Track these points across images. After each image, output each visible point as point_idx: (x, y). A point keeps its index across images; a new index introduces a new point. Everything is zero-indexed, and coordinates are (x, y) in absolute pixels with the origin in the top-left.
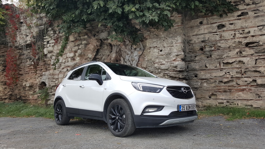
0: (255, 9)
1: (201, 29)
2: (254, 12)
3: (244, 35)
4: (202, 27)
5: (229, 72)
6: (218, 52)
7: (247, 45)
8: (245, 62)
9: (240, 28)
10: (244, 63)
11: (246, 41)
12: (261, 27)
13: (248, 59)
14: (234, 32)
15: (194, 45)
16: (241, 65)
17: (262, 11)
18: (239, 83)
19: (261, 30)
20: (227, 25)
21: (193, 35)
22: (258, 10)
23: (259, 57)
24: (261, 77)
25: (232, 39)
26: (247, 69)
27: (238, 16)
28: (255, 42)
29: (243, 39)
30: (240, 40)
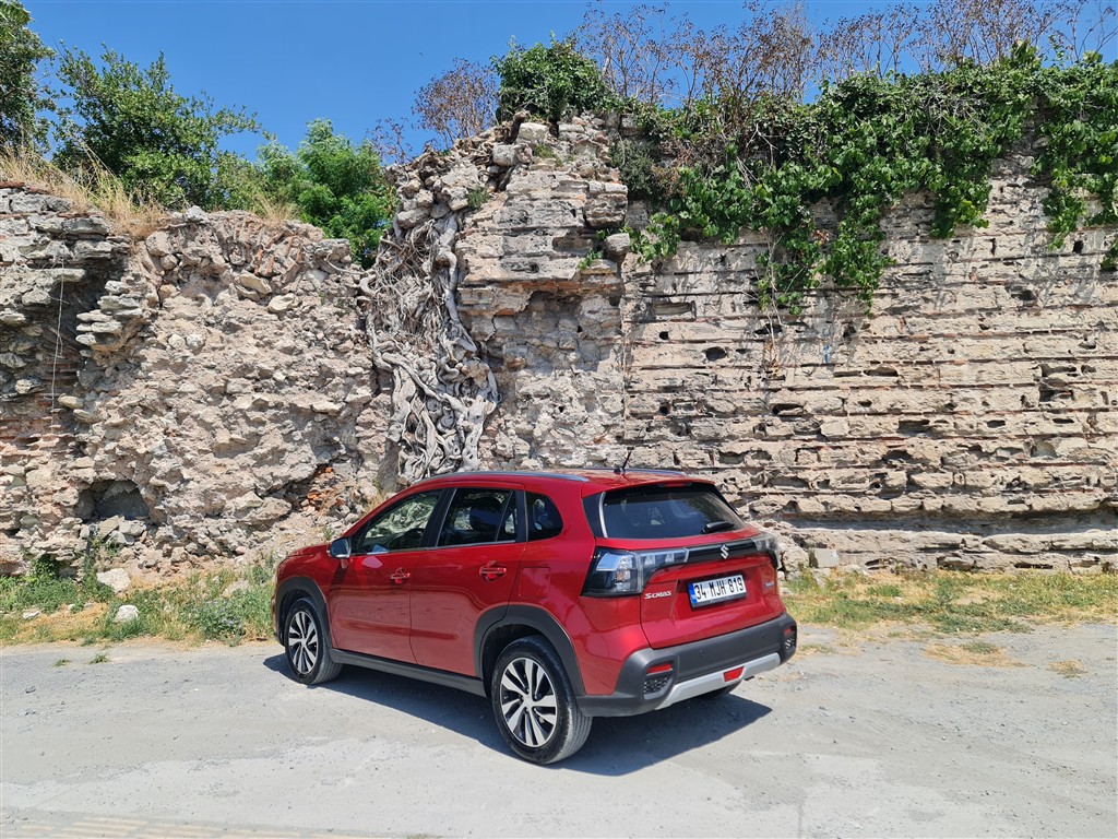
0: (798, 321)
1: (662, 352)
2: (796, 327)
3: (772, 385)
4: (666, 347)
5: (734, 479)
6: (706, 423)
7: (776, 410)
8: (773, 455)
9: (761, 363)
10: (769, 458)
11: (776, 401)
12: (810, 369)
13: (780, 444)
14: (747, 374)
15: (645, 396)
16: (764, 461)
17: (813, 328)
18: (756, 509)
19: (809, 375)
20: (730, 352)
21: (643, 369)
22: (803, 324)
23: (803, 443)
24: (807, 495)
25: (741, 390)
26: (777, 472)
27: (757, 332)
28: (797, 406)
29: (770, 394)
30: (762, 395)
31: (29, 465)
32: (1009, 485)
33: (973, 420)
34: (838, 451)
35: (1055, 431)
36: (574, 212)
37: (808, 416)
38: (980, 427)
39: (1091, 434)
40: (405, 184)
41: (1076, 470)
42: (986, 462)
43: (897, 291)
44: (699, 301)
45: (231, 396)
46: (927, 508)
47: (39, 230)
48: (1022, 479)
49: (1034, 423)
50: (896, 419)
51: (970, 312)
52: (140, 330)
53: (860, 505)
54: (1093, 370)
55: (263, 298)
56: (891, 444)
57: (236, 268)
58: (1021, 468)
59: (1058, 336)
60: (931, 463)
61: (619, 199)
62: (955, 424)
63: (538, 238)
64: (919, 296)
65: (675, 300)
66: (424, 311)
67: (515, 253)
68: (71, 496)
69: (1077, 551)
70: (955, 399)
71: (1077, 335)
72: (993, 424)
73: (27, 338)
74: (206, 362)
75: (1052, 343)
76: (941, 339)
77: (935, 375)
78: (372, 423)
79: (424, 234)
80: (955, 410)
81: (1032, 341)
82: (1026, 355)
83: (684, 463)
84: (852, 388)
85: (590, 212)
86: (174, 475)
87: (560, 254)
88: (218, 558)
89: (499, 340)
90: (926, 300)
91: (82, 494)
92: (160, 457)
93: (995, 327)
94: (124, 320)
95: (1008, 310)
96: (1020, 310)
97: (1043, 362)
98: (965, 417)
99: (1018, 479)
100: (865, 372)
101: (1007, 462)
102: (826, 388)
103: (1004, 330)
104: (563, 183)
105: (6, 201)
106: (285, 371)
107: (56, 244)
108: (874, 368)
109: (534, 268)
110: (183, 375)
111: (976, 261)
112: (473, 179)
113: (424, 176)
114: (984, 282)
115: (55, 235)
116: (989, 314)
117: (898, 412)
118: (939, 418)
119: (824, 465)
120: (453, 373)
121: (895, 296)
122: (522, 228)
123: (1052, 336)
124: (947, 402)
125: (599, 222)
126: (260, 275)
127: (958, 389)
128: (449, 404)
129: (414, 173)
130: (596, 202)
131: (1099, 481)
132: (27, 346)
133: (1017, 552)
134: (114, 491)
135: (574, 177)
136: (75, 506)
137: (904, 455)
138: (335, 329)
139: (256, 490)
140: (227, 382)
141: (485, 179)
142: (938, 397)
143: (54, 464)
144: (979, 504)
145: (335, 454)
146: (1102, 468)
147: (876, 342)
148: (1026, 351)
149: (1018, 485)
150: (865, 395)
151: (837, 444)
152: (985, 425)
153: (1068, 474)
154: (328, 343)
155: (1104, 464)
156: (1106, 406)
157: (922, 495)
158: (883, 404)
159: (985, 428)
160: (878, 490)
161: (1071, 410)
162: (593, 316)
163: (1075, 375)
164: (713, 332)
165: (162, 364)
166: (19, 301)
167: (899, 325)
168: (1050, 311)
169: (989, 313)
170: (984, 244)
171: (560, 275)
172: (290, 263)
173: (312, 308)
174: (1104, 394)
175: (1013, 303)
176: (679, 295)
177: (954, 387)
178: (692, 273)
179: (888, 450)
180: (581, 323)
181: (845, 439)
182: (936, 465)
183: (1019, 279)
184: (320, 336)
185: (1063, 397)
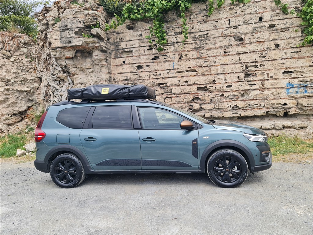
0: (164, 55)
1: (124, 68)
2: (164, 57)
3: (157, 77)
4: (125, 66)
7: (159, 84)
8: (158, 100)
9: (154, 70)
12: (168, 71)
13: (160, 97)
14: (150, 74)
15: (119, 82)
17: (169, 57)
19: (168, 73)
20: (144, 67)
21: (118, 74)
22: (166, 55)
23: (167, 96)
25: (148, 79)
27: (152, 59)
28: (164, 84)
29: (156, 80)
30: (154, 80)
32: (233, 108)
33: (221, 86)
34: (178, 98)
35: (249, 89)
36: (80, 22)
37: (169, 87)
38: (224, 88)
39: (263, 89)
40: (38, 18)
41: (256, 102)
42: (226, 100)
43: (196, 41)
44: (134, 50)
46: (206, 116)
49: (242, 86)
50: (196, 86)
51: (221, 47)
55: (9, 57)
56: (194, 95)
57: (1, 49)
58: (237, 102)
59: (251, 54)
60: (207, 101)
61: (93, 16)
62: (215, 87)
63: (70, 32)
64: (204, 43)
65: (126, 50)
66: (49, 59)
67: (64, 37)
70: (216, 79)
72: (227, 87)
75: (249, 56)
76: (211, 58)
77: (209, 70)
78: (40, 94)
79: (46, 34)
80: (215, 83)
81: (243, 57)
82: (240, 61)
84: (182, 76)
85: (85, 22)
87: (78, 37)
90: (206, 44)
93: (229, 52)
95: (234, 45)
96: (238, 45)
97: (246, 64)
98: (219, 85)
99: (236, 105)
100: (186, 71)
101: (233, 100)
102: (173, 77)
103: (232, 53)
104: (76, 12)
106: (14, 79)
108: (189, 69)
109: (70, 42)
111: (223, 28)
112: (56, 14)
113: (44, 15)
114: (226, 36)
117: (197, 84)
118: (210, 85)
119: (173, 103)
121: (196, 43)
122: (65, 29)
123: (249, 54)
124: (213, 80)
125: (89, 25)
126: (6, 51)
127: (216, 75)
128: (55, 87)
130: (87, 18)
131: (264, 105)
135: (80, 10)
137: (198, 98)
138: (28, 66)
139: (8, 115)
142: (210, 78)
144: (223, 114)
145: (33, 103)
146: (266, 101)
147: (189, 60)
148: (240, 60)
149: (237, 107)
150: (186, 79)
151: (177, 96)
153: (253, 103)
154: (26, 70)
156: (268, 79)
157: (204, 112)
158: (192, 82)
159: (226, 89)
160: (191, 111)
161: (255, 81)
162: (96, 57)
163: (257, 68)
164: (138, 60)
167: (197, 54)
168: (249, 45)
169: (228, 47)
170: (226, 22)
171: (78, 44)
172: (14, 46)
174: (268, 74)
175: (236, 43)
176: (128, 48)
177: (215, 74)
178: (131, 40)
179: (193, 97)
180: (93, 59)
181: (180, 94)
182: (209, 101)
183: (238, 34)
184: (24, 68)
185: (253, 76)
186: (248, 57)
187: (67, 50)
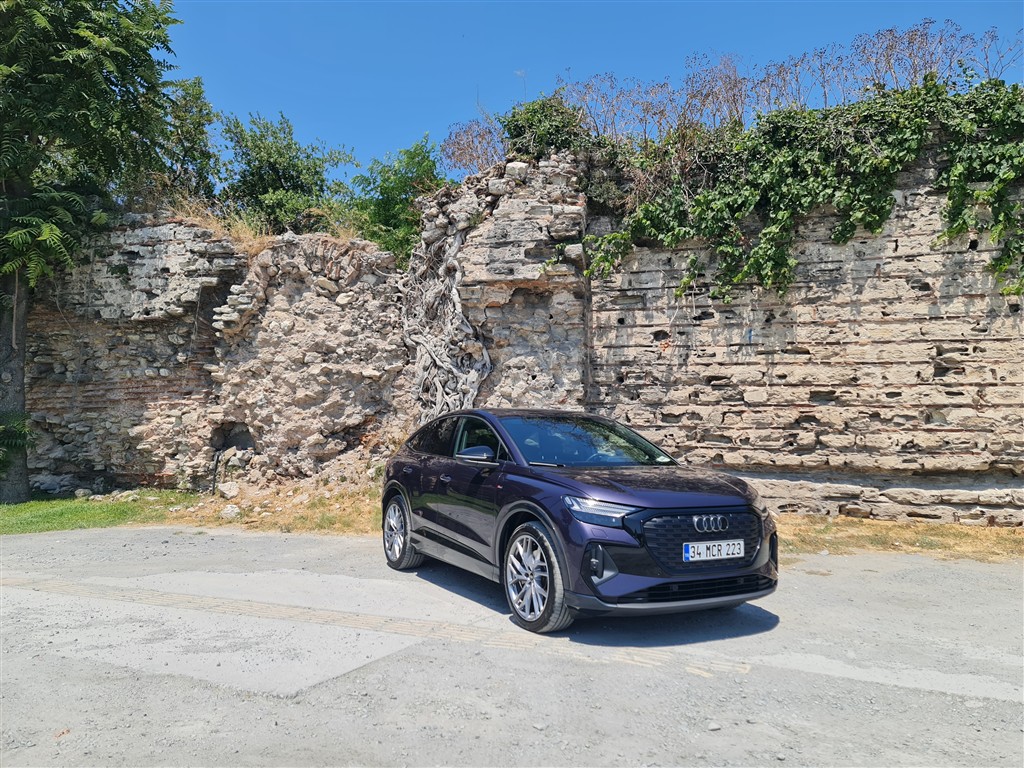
0: (727, 309)
1: (619, 335)
2: (727, 315)
3: (705, 360)
4: (623, 331)
5: (672, 435)
6: (652, 391)
7: (709, 380)
8: (705, 417)
9: (698, 343)
10: (701, 419)
11: (708, 374)
12: (736, 348)
13: (710, 408)
14: (686, 352)
15: (605, 368)
16: (696, 422)
17: (740, 315)
18: (690, 459)
19: (735, 353)
20: (672, 334)
21: (604, 347)
22: (732, 312)
23: (729, 407)
24: (732, 449)
25: (680, 364)
26: (706, 430)
27: (695, 318)
28: (725, 378)
29: (703, 368)
30: (697, 369)
31: (184, 410)
32: (904, 447)
33: (873, 391)
34: (759, 415)
35: (947, 402)
36: (541, 229)
37: (735, 386)
38: (879, 397)
39: (981, 405)
40: (427, 211)
41: (966, 435)
42: (885, 427)
43: (812, 284)
44: (650, 294)
45: (306, 364)
46: (832, 464)
47: (192, 252)
48: (915, 442)
49: (927, 395)
50: (807, 389)
51: (874, 301)
52: (253, 319)
53: (775, 459)
54: (983, 351)
55: (332, 296)
56: (802, 410)
57: (315, 274)
58: (915, 433)
59: (955, 321)
60: (836, 427)
61: (575, 218)
62: (858, 395)
63: (514, 249)
64: (830, 288)
65: (629, 293)
66: (439, 304)
67: (497, 260)
68: (207, 432)
69: (967, 505)
70: (859, 374)
71: (970, 320)
72: (889, 395)
73: (185, 324)
74: (292, 341)
75: (946, 327)
76: (847, 324)
77: (842, 353)
78: (403, 386)
79: (440, 248)
80: (858, 382)
81: (927, 326)
82: (922, 337)
83: (633, 421)
84: (772, 363)
85: (552, 229)
86: (268, 420)
87: (530, 261)
88: (296, 479)
89: (489, 325)
90: (837, 292)
91: (215, 432)
92: (261, 407)
93: (895, 314)
94: (241, 312)
95: (907, 299)
96: (918, 298)
97: (938, 344)
98: (866, 389)
99: (912, 442)
100: (782, 351)
102: (749, 364)
103: (904, 316)
104: (533, 208)
105: (172, 232)
106: (344, 348)
107: (201, 260)
108: (789, 347)
109: (511, 271)
110: (278, 350)
111: (880, 258)
112: (473, 205)
113: (441, 205)
114: (887, 276)
115: (202, 255)
116: (890, 303)
117: (810, 384)
118: (844, 389)
119: (745, 426)
120: (454, 350)
121: (810, 288)
122: (502, 241)
123: (947, 321)
124: (851, 376)
125: (560, 236)
126: (330, 279)
127: (861, 366)
128: (452, 373)
129: (433, 204)
130: (558, 221)
131: (986, 445)
132: (185, 329)
133: (910, 503)
134: (237, 430)
135: (542, 202)
136: (211, 439)
137: (812, 419)
138: (379, 317)
139: (321, 432)
140: (305, 355)
141: (484, 205)
142: (844, 372)
143: (200, 410)
144: (877, 462)
145: (378, 408)
146: (989, 435)
147: (792, 326)
148: (923, 334)
149: (914, 446)
150: (780, 370)
151: (757, 409)
152: (884, 395)
153: (958, 439)
154: (374, 327)
155: (992, 431)
156: (995, 382)
157: (828, 453)
158: (796, 378)
159: (884, 398)
160: (791, 448)
161: (962, 385)
162: (560, 307)
163: (967, 355)
164: (659, 318)
165: (266, 343)
166: (179, 300)
167: (812, 312)
168: (944, 300)
169: (891, 301)
170: (889, 244)
171: (529, 276)
172: (351, 270)
173: (366, 302)
174: (993, 371)
175: (915, 293)
176: (634, 290)
177: (858, 363)
178: (644, 272)
179: (800, 414)
180: (552, 312)
181: (763, 406)
182: (840, 428)
183: (918, 273)
184: (370, 322)
185: (956, 373)
186: (944, 327)
187: (496, 288)
